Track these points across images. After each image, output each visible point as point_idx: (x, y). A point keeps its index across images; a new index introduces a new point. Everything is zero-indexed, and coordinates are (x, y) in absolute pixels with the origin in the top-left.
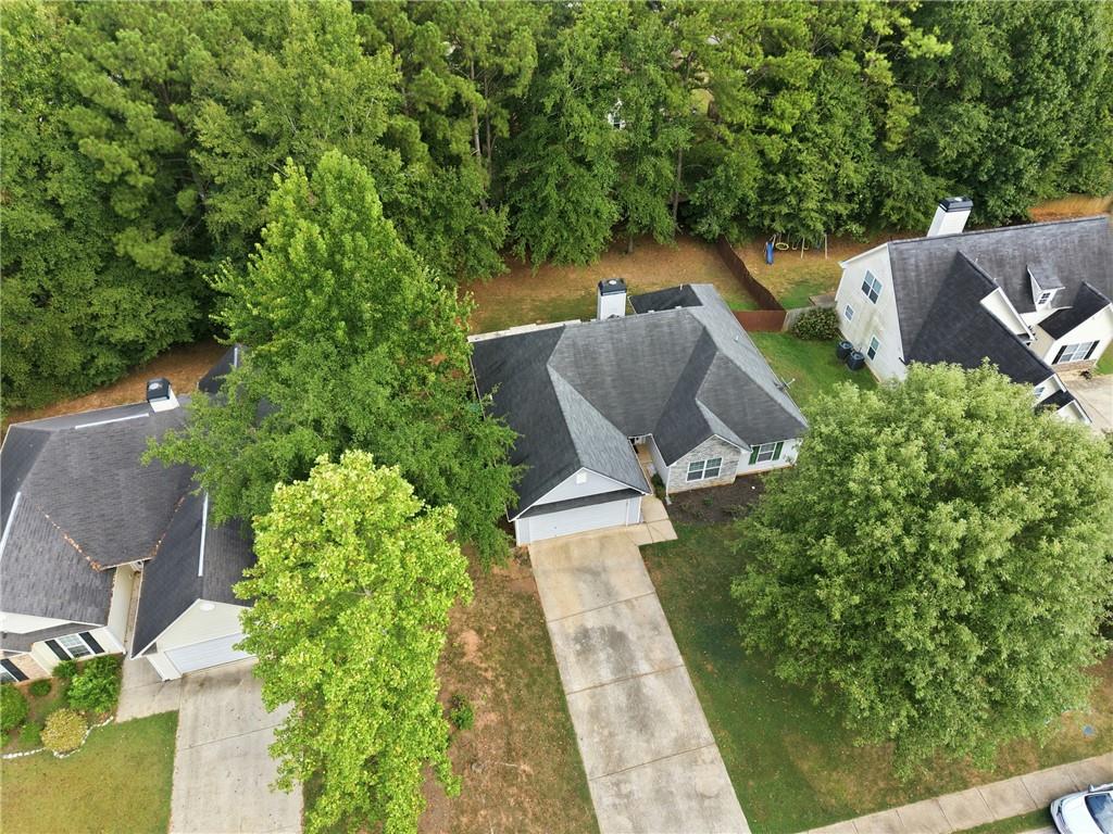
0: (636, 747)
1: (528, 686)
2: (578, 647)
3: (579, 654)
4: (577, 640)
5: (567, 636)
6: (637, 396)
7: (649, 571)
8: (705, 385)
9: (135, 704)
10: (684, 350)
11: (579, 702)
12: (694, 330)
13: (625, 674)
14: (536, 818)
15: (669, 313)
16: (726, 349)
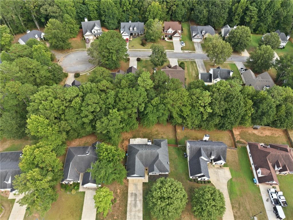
0: (134, 209)
1: (124, 199)
3: (131, 196)
5: (130, 193)
6: (147, 161)
7: (143, 186)
8: (156, 163)
9: (81, 190)
10: (155, 156)
11: (129, 202)
12: (157, 154)
13: (135, 200)
14: (120, 215)
15: (154, 151)
16: (160, 158)
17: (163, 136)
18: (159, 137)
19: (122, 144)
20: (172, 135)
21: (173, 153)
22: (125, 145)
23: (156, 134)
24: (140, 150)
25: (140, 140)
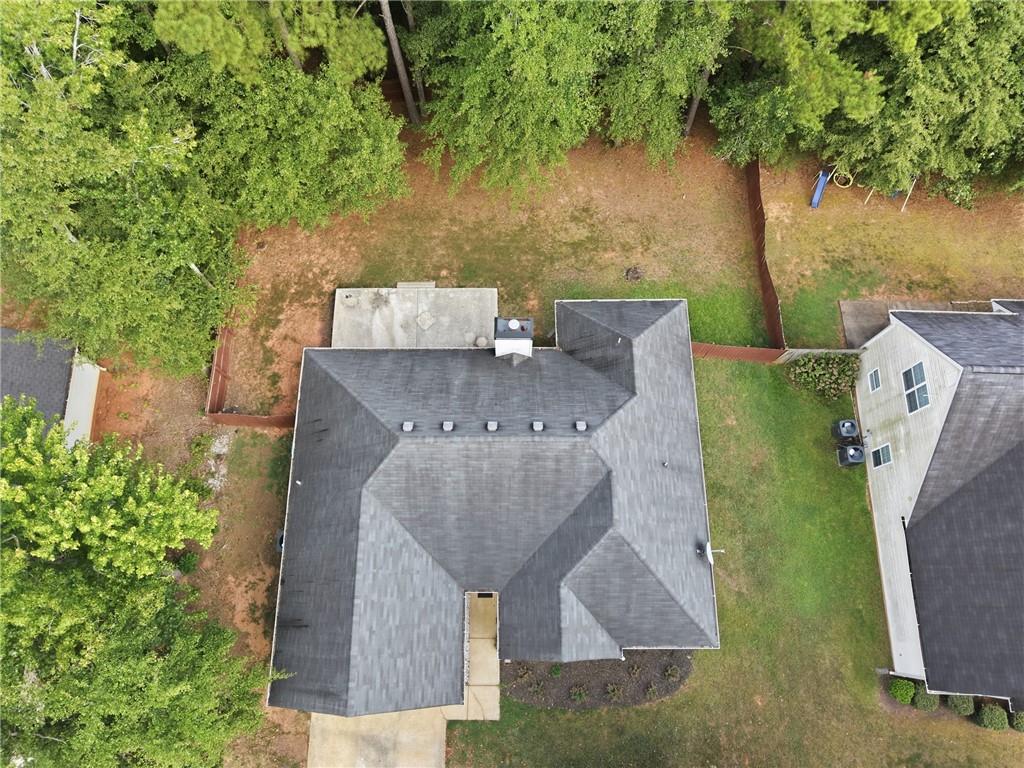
6: (489, 543)
7: (448, 762)
8: (580, 568)
10: (570, 496)
12: (593, 472)
15: (561, 443)
16: (629, 517)
17: (636, 258)
19: (266, 338)
20: (719, 248)
21: (731, 421)
22: (290, 352)
23: (576, 246)
24: (408, 426)
25: (424, 307)
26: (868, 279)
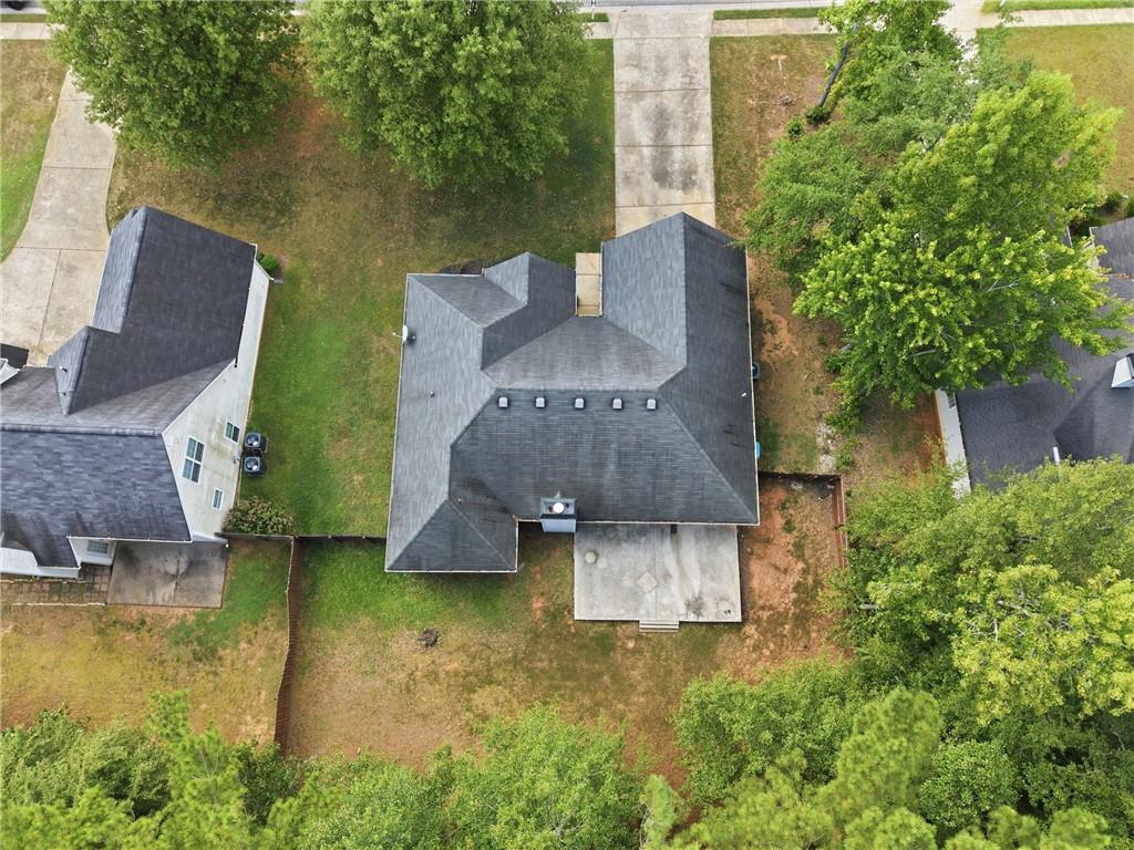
2: (694, 178)
3: (695, 172)
4: (694, 183)
5: (700, 187)
7: (614, 227)
10: (515, 359)
11: (704, 137)
13: (662, 148)
14: (751, 72)
17: (423, 660)
18: (463, 648)
19: (805, 572)
20: (332, 680)
21: (358, 478)
22: (778, 555)
23: (488, 680)
24: (651, 404)
25: (650, 598)
26: (182, 635)
